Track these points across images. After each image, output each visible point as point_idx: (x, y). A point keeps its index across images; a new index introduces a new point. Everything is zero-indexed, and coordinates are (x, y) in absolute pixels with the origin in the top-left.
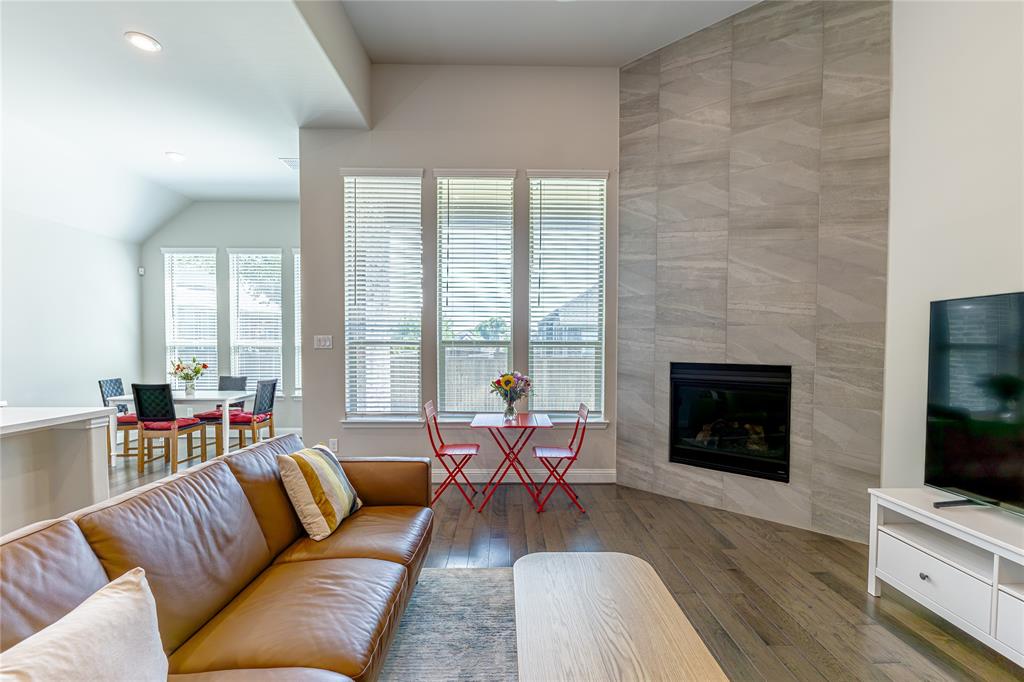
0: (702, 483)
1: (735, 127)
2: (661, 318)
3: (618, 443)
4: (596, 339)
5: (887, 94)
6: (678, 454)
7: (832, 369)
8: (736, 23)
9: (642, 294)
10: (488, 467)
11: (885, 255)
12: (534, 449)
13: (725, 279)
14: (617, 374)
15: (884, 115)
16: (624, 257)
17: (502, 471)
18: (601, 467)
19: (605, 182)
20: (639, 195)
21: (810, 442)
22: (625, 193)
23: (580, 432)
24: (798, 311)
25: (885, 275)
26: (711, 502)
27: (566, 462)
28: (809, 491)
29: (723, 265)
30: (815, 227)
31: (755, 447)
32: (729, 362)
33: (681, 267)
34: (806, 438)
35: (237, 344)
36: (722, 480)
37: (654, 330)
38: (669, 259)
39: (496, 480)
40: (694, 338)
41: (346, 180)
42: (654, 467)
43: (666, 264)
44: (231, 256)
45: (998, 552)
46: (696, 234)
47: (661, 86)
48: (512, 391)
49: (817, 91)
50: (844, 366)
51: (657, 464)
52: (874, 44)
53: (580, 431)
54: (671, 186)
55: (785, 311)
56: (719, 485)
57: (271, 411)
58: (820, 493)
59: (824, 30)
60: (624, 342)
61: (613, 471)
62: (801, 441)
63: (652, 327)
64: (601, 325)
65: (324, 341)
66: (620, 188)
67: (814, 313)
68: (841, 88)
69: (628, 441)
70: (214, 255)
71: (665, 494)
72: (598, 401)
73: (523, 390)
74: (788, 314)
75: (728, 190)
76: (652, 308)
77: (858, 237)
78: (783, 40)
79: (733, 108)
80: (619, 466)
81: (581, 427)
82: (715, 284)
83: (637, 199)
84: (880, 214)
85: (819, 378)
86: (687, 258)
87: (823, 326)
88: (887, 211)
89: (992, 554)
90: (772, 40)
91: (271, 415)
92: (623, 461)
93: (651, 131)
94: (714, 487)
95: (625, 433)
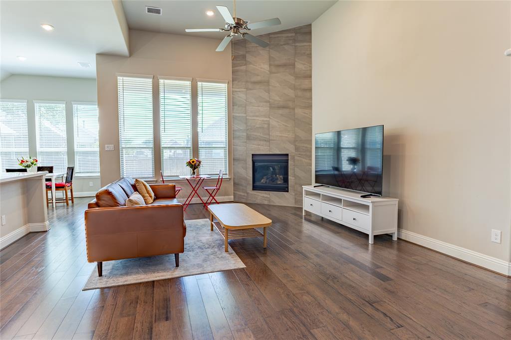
0: (263, 197)
1: (271, 72)
2: (249, 138)
3: (234, 186)
4: (225, 146)
5: (311, 70)
6: (255, 188)
7: (299, 154)
8: (270, 36)
9: (241, 128)
10: (184, 197)
12: (203, 188)
13: (269, 124)
14: (233, 159)
15: (310, 77)
16: (234, 114)
17: (190, 199)
18: (227, 195)
19: (227, 85)
20: (239, 91)
21: (294, 178)
22: (234, 90)
23: (220, 182)
24: (290, 136)
25: (311, 125)
26: (266, 203)
27: (216, 191)
28: (294, 194)
29: (268, 119)
30: (294, 109)
31: (280, 182)
32: (271, 153)
33: (254, 120)
34: (293, 177)
35: (40, 151)
36: (269, 195)
37: (246, 142)
38: (250, 116)
39: (187, 203)
40: (259, 145)
41: (118, 78)
43: (250, 118)
44: (35, 104)
45: (321, 193)
46: (259, 108)
47: (246, 52)
48: (194, 166)
49: (294, 65)
50: (302, 153)
51: (248, 192)
52: (308, 54)
54: (250, 89)
55: (287, 136)
56: (269, 196)
57: (71, 182)
58: (297, 194)
59: (295, 46)
60: (235, 147)
61: (233, 197)
62: (292, 178)
63: (245, 141)
64: (226, 140)
65: (110, 147)
66: (232, 88)
67: (294, 136)
68: (300, 66)
69: (238, 185)
70: (26, 104)
71: (251, 202)
72: (226, 170)
73: (199, 165)
74: (287, 137)
75: (269, 94)
76: (245, 134)
77: (305, 113)
78: (284, 46)
79: (270, 65)
80: (235, 195)
81: (220, 180)
82: (266, 126)
83: (239, 93)
84: (310, 107)
85: (296, 157)
86: (257, 116)
87: (297, 141)
89: (320, 194)
90: (281, 45)
91: (71, 184)
92: (236, 192)
93: (243, 68)
94: (267, 197)
95: (236, 181)
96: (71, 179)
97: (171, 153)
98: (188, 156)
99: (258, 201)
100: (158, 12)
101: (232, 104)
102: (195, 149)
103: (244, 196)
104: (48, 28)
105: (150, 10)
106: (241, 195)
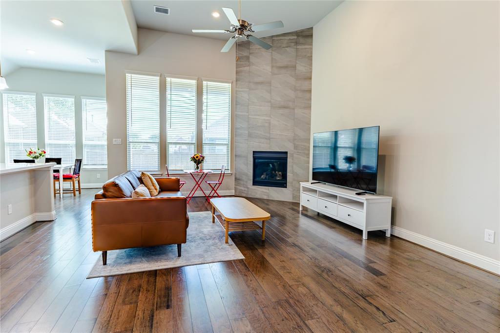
0: (263, 192)
1: (273, 73)
2: (250, 135)
3: (235, 181)
4: (227, 143)
6: (255, 183)
7: (298, 152)
8: (273, 38)
9: (244, 127)
10: (187, 191)
11: (310, 119)
12: (206, 182)
13: (270, 123)
14: (234, 155)
16: (237, 113)
17: (193, 192)
19: (230, 85)
20: (243, 91)
21: (292, 175)
22: (238, 89)
23: (222, 177)
24: (290, 135)
26: (265, 197)
27: (218, 185)
28: (291, 190)
29: (269, 119)
30: (294, 109)
31: (278, 178)
32: (271, 150)
33: (256, 118)
36: (268, 190)
37: (247, 140)
38: (252, 115)
39: (191, 196)
40: (260, 143)
41: (127, 75)
42: (248, 188)
43: (252, 117)
44: (44, 97)
45: (318, 190)
46: (261, 107)
47: (250, 53)
48: (198, 161)
49: (295, 67)
50: (301, 151)
51: (249, 187)
52: (308, 57)
53: (222, 175)
54: (253, 89)
55: (286, 134)
57: (79, 173)
58: (294, 190)
59: (297, 49)
60: (237, 144)
61: (234, 191)
63: (247, 138)
64: (229, 137)
65: (117, 141)
66: (236, 87)
67: (293, 135)
68: (301, 68)
69: (239, 180)
70: (35, 97)
72: (228, 165)
73: (202, 160)
74: (287, 136)
75: (271, 94)
76: (247, 132)
77: (304, 113)
78: (286, 48)
79: (272, 67)
80: (236, 189)
82: (267, 124)
84: (309, 107)
85: (295, 155)
86: (258, 115)
87: (296, 139)
88: (311, 106)
90: (284, 47)
91: (79, 175)
92: (237, 187)
93: (247, 69)
94: (266, 192)
95: (238, 177)
96: (79, 171)
97: (175, 149)
98: (192, 152)
99: (258, 196)
100: (166, 11)
101: (235, 103)
102: (200, 145)
103: (245, 190)
104: (57, 23)
105: (158, 10)
106: (242, 190)
